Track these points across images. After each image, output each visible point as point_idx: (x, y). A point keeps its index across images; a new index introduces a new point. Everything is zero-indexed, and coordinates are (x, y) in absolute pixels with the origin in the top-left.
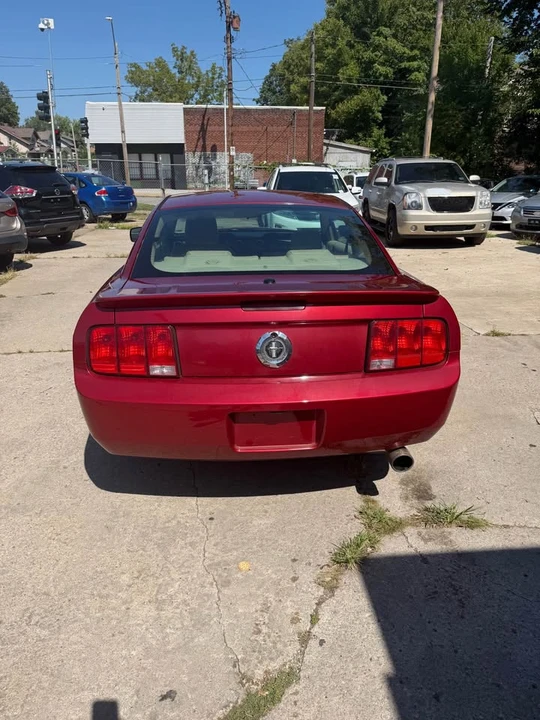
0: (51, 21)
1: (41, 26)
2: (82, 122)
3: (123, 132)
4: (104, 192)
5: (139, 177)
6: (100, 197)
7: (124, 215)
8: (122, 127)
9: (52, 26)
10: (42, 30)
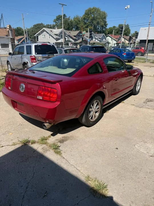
0: (129, 6)
1: (126, 8)
2: (136, 34)
3: (148, 36)
4: (125, 54)
5: (152, 50)
6: (123, 55)
7: (131, 61)
8: (148, 35)
9: (129, 7)
10: (126, 9)
